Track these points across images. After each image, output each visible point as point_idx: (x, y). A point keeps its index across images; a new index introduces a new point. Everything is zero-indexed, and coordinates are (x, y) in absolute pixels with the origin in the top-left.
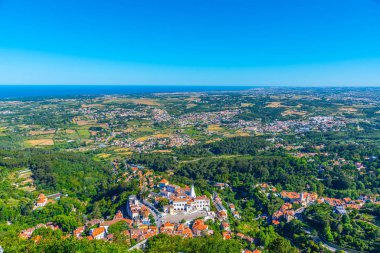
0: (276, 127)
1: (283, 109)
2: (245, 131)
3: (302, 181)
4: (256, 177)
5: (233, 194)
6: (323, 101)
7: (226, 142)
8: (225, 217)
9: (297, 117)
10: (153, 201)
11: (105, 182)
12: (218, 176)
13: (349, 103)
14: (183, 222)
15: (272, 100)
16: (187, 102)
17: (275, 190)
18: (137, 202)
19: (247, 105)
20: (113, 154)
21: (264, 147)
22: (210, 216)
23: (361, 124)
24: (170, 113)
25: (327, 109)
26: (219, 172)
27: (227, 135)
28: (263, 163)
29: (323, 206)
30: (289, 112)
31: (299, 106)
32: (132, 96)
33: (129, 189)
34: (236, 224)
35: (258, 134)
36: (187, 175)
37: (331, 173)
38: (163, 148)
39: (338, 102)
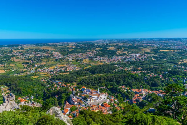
0: (115, 60)
1: (116, 51)
2: (101, 62)
6: (133, 46)
8: (113, 101)
9: (124, 54)
10: (81, 97)
13: (145, 47)
14: (98, 104)
15: (110, 46)
16: (68, 48)
17: (128, 89)
18: (75, 97)
19: (99, 49)
20: (40, 76)
22: (108, 101)
24: (62, 54)
25: (136, 50)
27: (93, 64)
28: (119, 77)
30: (119, 52)
31: (123, 49)
34: (118, 104)
35: (108, 63)
37: (150, 80)
38: (65, 72)
39: (140, 46)
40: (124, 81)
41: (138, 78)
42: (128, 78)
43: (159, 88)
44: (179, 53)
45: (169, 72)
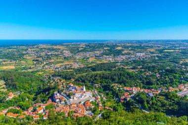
0: (120, 58)
1: (123, 50)
2: (106, 60)
3: (133, 82)
4: (112, 81)
5: (102, 89)
6: (140, 46)
7: (98, 65)
8: (99, 100)
9: (129, 54)
10: (66, 94)
11: (42, 86)
12: (95, 81)
13: (152, 47)
14: (80, 103)
15: (118, 46)
16: (79, 47)
17: (121, 86)
18: (58, 94)
19: (107, 48)
20: (45, 72)
21: (115, 67)
22: (93, 99)
23: (157, 56)
24: (71, 52)
25: (142, 50)
26: (95, 79)
27: (98, 62)
28: (115, 75)
29: (143, 93)
30: (126, 52)
31: (130, 49)
32: (53, 45)
33: (54, 88)
34: (104, 103)
35: (112, 62)
36: (81, 81)
37: (145, 78)
38: (69, 69)
39: (147, 47)
40: (119, 79)
41: (133, 76)
42: (124, 76)
43: (152, 86)
44: (183, 53)
45: (167, 71)
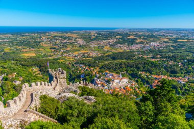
0: (135, 47)
1: (136, 39)
2: (121, 49)
6: (151, 35)
9: (143, 43)
10: (104, 80)
13: (164, 36)
14: (120, 88)
15: (129, 35)
16: (91, 36)
17: (148, 75)
19: (119, 37)
20: (66, 60)
22: (129, 85)
23: (172, 46)
24: (85, 41)
25: (155, 39)
27: (114, 51)
29: (174, 81)
30: (139, 41)
31: (142, 38)
35: (128, 51)
37: (169, 67)
38: (87, 57)
39: (159, 35)
40: (144, 68)
41: (157, 65)
42: (148, 65)
43: (178, 75)
45: (189, 60)
